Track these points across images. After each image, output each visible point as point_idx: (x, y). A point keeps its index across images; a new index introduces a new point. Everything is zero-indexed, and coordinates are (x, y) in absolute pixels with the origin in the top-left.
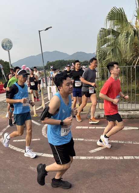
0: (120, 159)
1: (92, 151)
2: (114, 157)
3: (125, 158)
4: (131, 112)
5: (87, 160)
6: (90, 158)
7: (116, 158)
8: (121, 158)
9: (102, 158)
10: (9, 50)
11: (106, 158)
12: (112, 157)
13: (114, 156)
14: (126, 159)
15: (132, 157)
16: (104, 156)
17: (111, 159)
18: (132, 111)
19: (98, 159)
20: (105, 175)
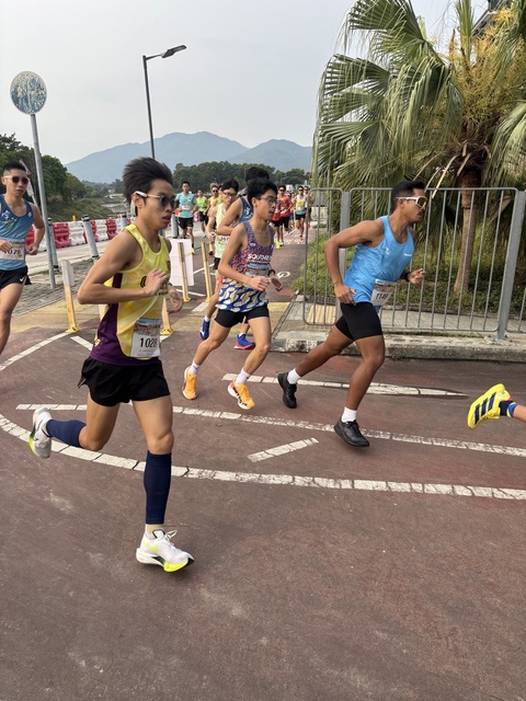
0: (340, 490)
1: (259, 456)
2: (325, 480)
3: (360, 484)
4: (404, 337)
5: (237, 483)
6: (246, 477)
7: (330, 484)
8: (346, 484)
9: (285, 479)
10: (36, 111)
11: (300, 481)
12: (316, 479)
13: (323, 477)
14: (359, 488)
15: (381, 485)
16: (293, 474)
17: (313, 485)
18: (407, 334)
19: (272, 482)
20: (285, 537)
